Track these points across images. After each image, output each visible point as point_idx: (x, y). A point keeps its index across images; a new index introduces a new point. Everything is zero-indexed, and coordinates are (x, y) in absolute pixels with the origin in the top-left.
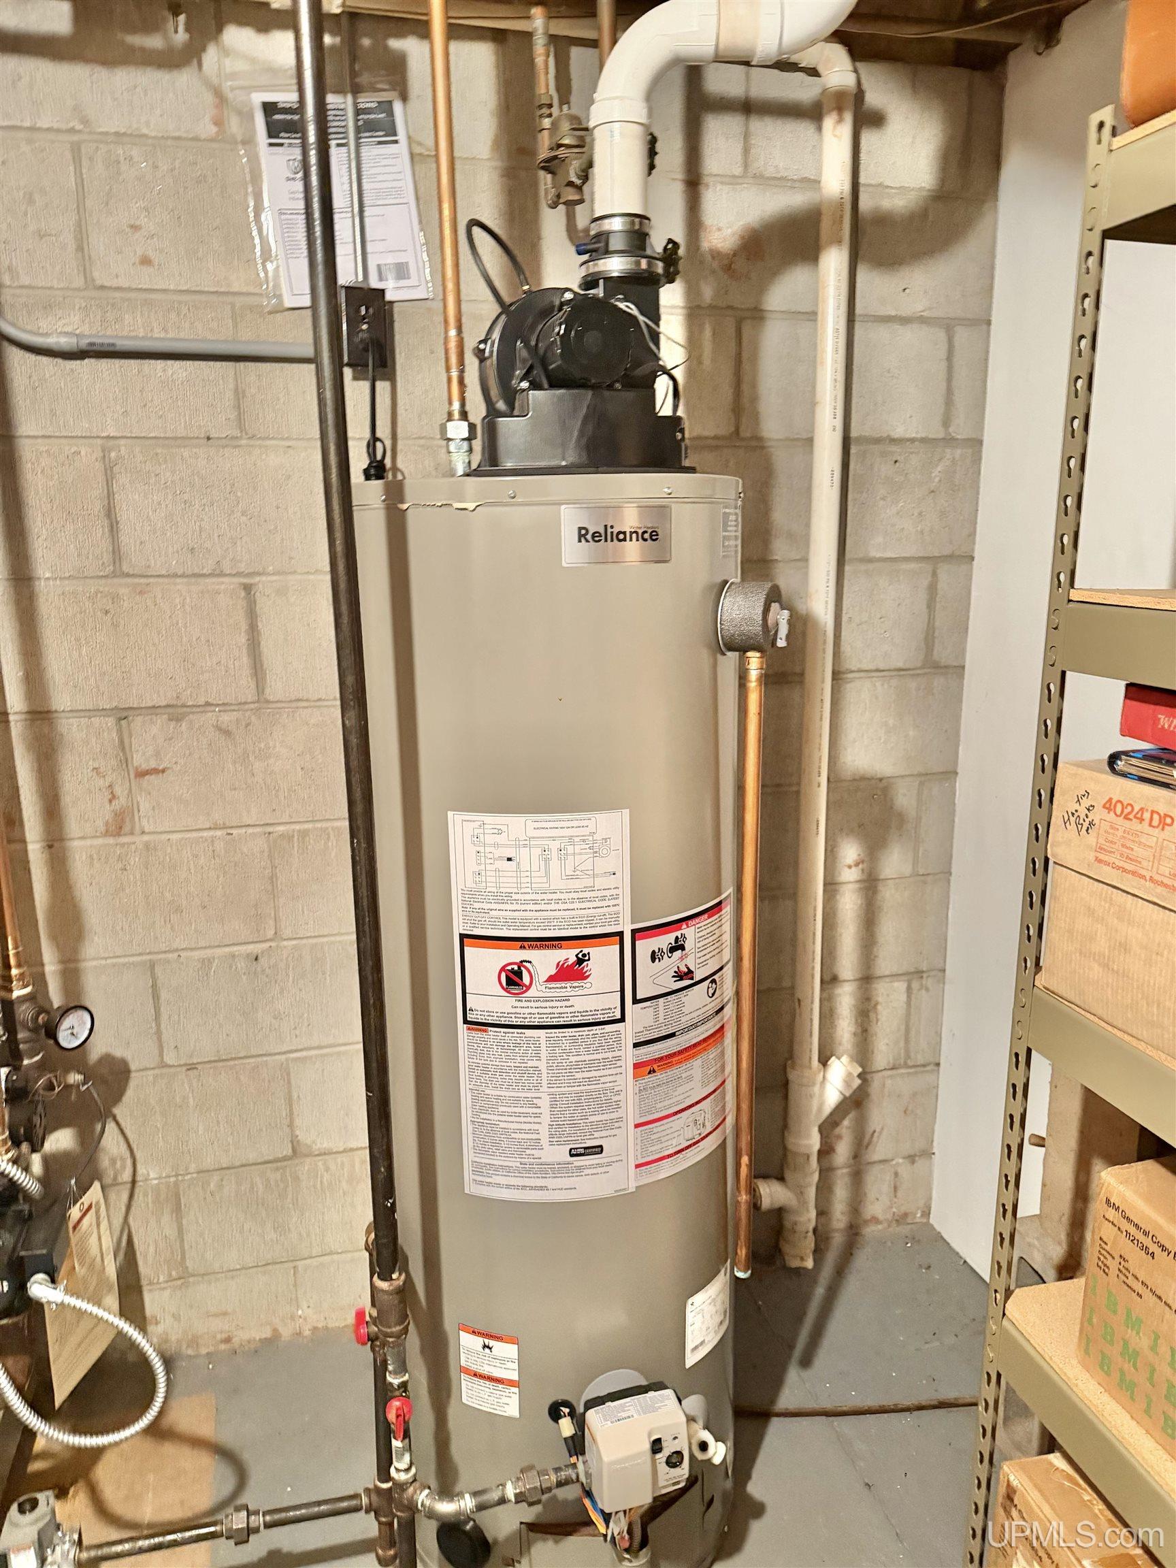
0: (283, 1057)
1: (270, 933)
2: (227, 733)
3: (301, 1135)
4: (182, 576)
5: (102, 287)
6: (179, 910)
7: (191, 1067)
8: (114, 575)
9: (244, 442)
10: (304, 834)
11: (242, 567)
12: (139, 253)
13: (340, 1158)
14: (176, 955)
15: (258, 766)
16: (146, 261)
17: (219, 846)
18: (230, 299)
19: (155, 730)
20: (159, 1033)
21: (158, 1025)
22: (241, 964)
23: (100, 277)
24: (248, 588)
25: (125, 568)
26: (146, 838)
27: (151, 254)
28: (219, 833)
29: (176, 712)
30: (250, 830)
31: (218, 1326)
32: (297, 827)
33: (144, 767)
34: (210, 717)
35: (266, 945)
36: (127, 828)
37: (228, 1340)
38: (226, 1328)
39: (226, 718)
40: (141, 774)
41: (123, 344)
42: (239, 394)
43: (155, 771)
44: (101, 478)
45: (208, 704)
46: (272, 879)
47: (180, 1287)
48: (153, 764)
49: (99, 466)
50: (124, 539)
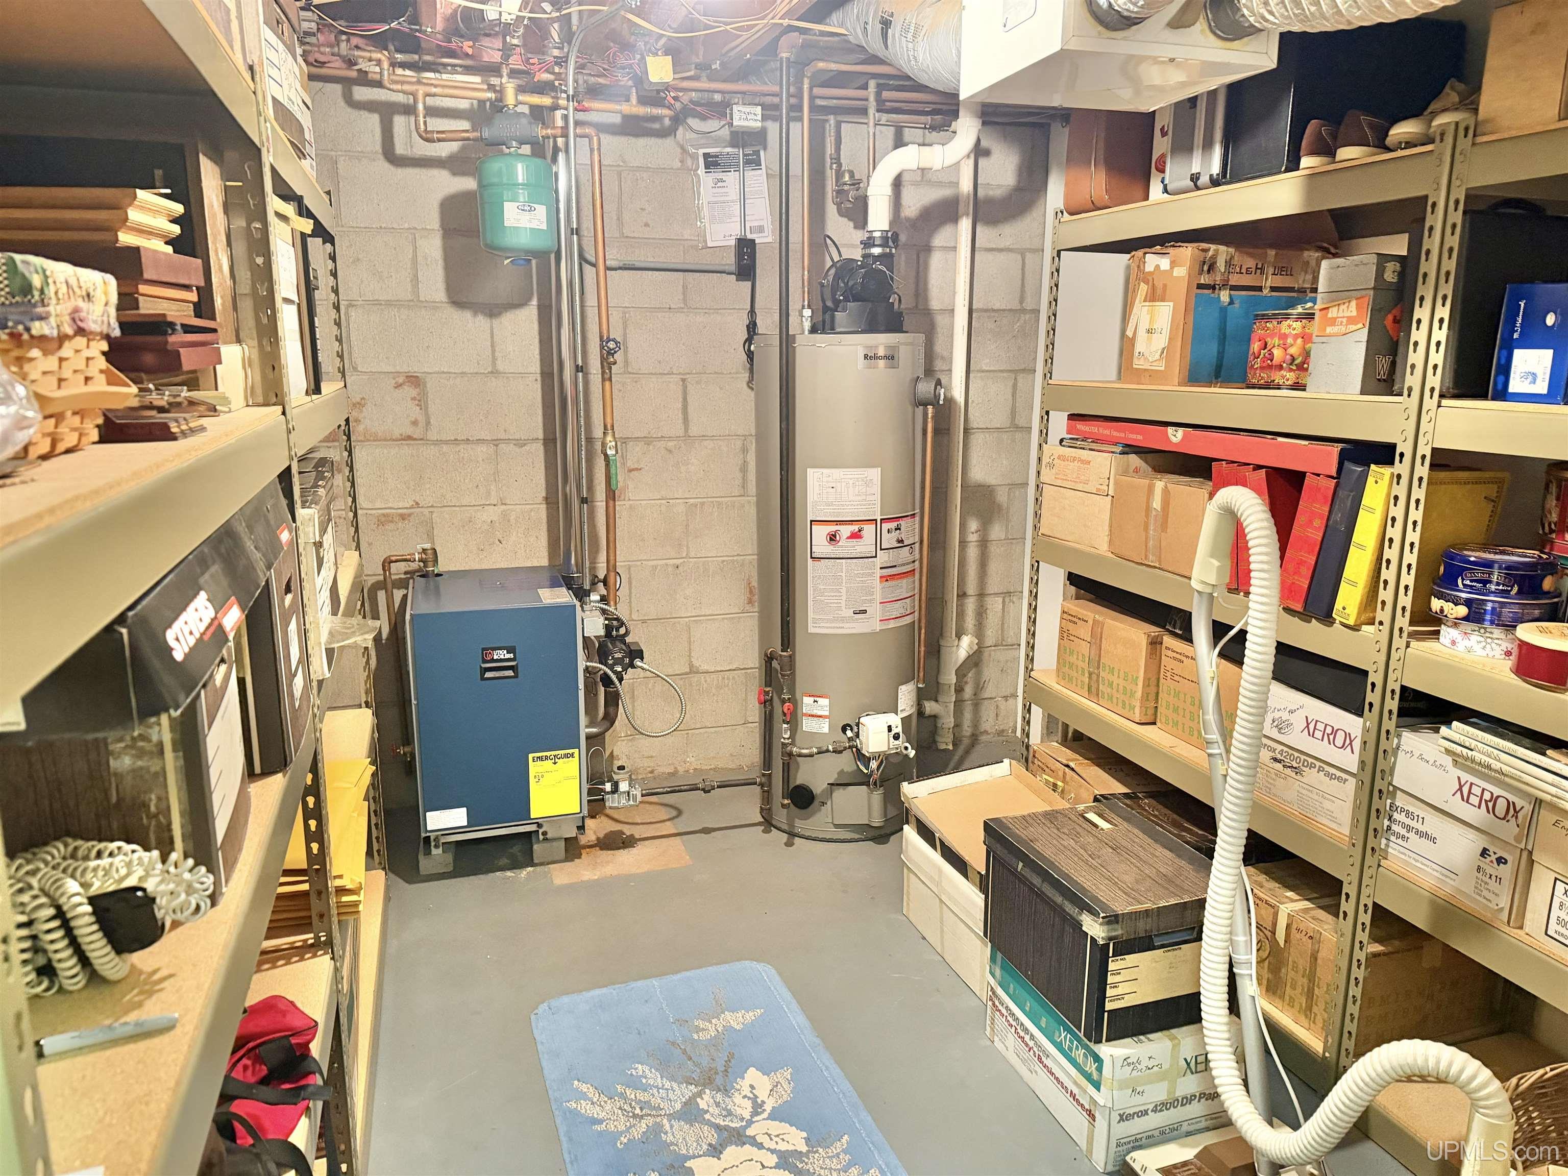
0: (687, 619)
1: (684, 555)
2: (670, 451)
3: (696, 663)
4: (655, 374)
5: (627, 237)
6: (643, 540)
7: (644, 621)
8: (625, 373)
9: (685, 310)
10: (703, 504)
11: (681, 371)
12: (644, 220)
13: (713, 676)
14: (639, 563)
15: (683, 469)
16: (647, 225)
17: (663, 508)
18: (682, 242)
19: (637, 449)
20: (630, 602)
21: (630, 599)
22: (670, 569)
23: (626, 232)
24: (683, 380)
25: (630, 370)
26: (631, 502)
27: (649, 222)
28: (663, 502)
29: (648, 440)
30: (678, 501)
31: (647, 763)
32: (699, 500)
33: (632, 467)
34: (662, 444)
35: (682, 560)
36: (622, 498)
37: (652, 772)
38: (652, 765)
39: (671, 444)
40: (630, 471)
41: (638, 265)
42: (685, 287)
43: (637, 469)
44: (621, 326)
45: (662, 437)
46: (687, 525)
47: (630, 740)
48: (636, 466)
49: (621, 320)
50: (629, 356)
